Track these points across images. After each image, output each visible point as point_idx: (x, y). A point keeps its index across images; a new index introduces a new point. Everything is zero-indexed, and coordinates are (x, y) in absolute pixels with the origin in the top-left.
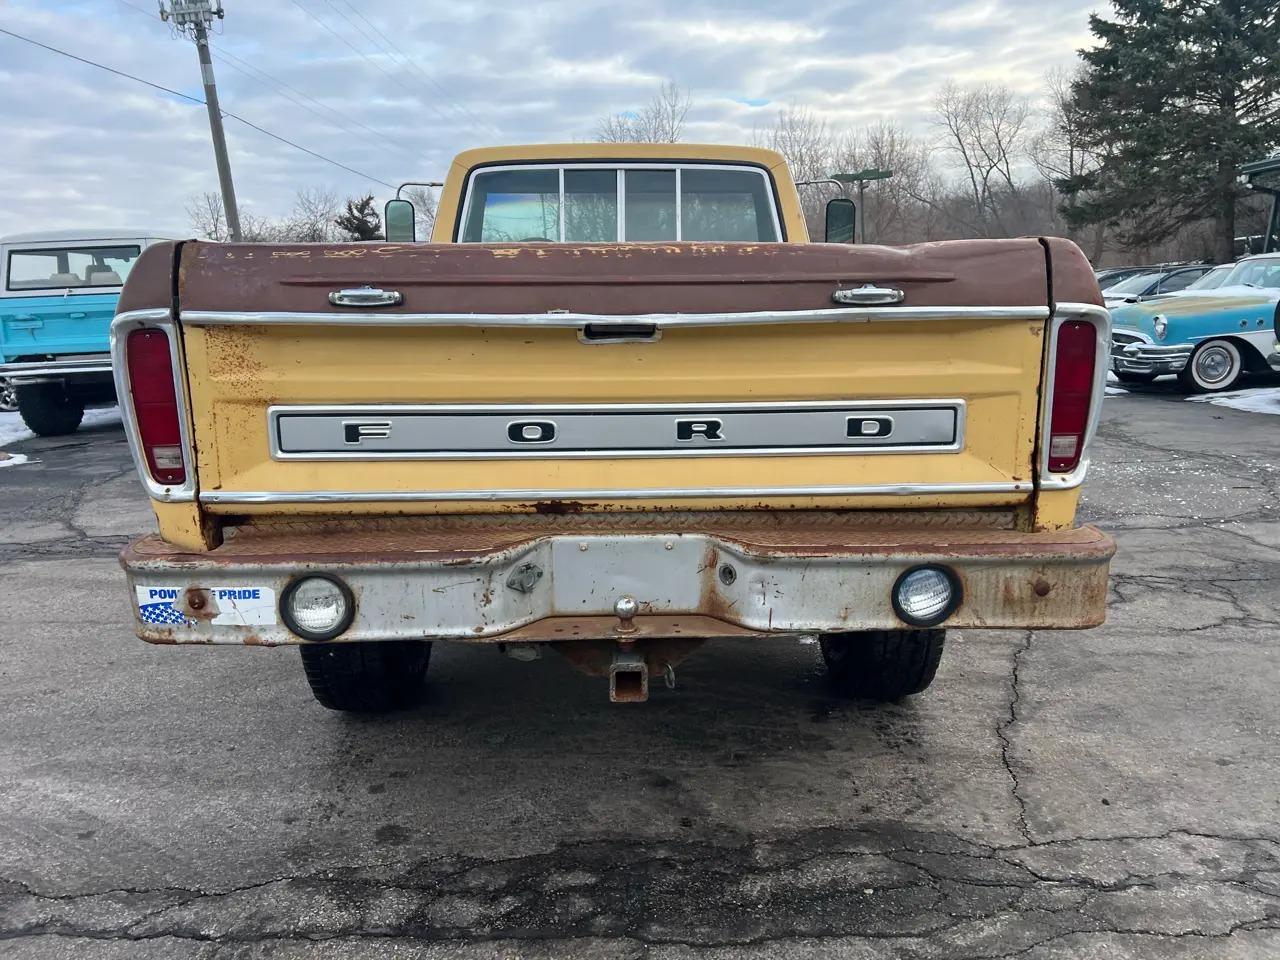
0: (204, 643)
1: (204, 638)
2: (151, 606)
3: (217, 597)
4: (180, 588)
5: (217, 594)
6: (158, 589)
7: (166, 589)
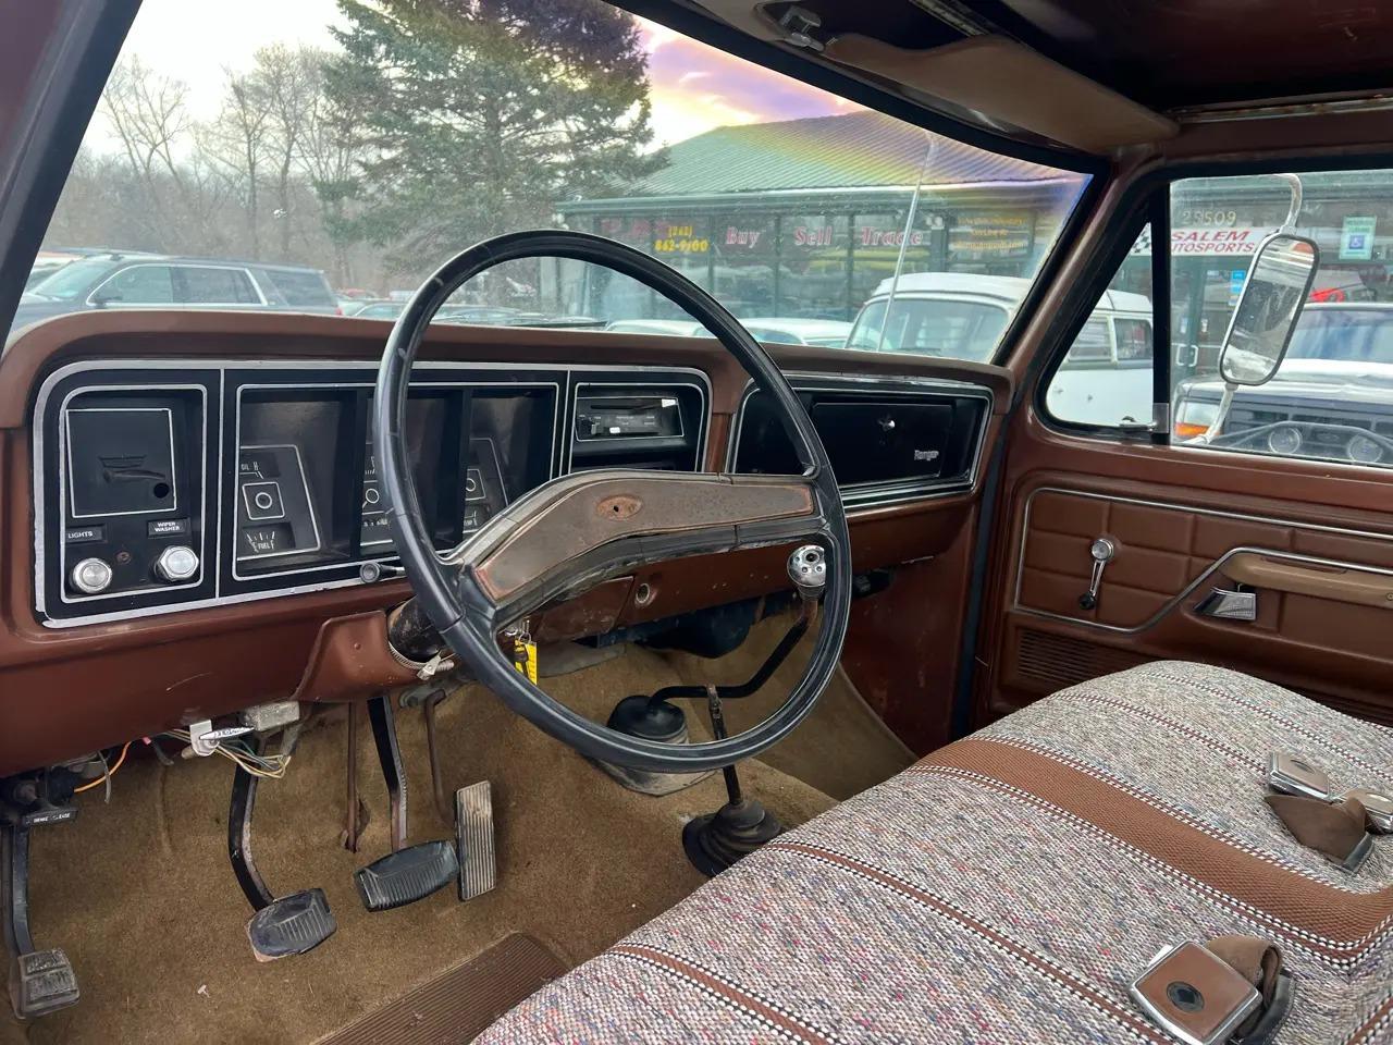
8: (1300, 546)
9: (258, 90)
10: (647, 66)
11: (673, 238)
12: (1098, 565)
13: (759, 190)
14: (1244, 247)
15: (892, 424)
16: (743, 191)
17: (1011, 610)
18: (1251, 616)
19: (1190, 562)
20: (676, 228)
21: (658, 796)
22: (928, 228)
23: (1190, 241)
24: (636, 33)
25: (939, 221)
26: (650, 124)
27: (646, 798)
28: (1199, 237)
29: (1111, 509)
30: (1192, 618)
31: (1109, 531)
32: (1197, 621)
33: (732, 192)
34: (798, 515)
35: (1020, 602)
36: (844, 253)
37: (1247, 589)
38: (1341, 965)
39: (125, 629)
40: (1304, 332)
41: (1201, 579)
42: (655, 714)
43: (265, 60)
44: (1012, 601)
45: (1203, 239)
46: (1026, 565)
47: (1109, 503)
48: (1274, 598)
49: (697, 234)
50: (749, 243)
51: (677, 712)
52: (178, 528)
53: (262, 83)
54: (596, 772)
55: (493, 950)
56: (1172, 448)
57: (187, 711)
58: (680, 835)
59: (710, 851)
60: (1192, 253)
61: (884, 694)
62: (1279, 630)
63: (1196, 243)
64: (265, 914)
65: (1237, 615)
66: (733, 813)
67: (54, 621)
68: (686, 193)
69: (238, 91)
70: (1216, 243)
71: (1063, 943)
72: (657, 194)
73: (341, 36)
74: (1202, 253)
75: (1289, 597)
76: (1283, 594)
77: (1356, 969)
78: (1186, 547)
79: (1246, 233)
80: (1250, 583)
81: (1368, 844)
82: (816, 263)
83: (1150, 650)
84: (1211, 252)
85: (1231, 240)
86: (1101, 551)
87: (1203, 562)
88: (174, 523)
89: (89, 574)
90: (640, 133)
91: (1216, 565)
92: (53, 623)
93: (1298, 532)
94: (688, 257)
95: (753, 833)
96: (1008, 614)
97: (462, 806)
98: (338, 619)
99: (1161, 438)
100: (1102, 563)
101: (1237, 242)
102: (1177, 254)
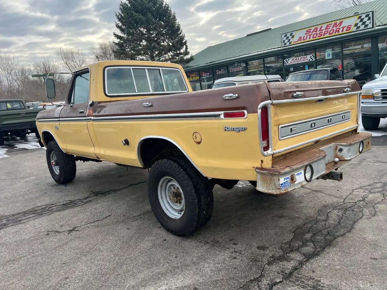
0: (294, 190)
1: (294, 188)
2: (284, 183)
3: (296, 176)
4: (289, 176)
5: (296, 175)
6: (285, 178)
7: (287, 177)
9: (101, 56)
10: (185, 37)
11: (191, 77)
13: (214, 62)
14: (306, 60)
16: (210, 63)
22: (242, 66)
23: (296, 60)
24: (182, 30)
26: (188, 50)
28: (297, 59)
43: (102, 48)
45: (298, 59)
50: (207, 75)
53: (102, 54)
60: (297, 63)
63: (297, 61)
69: (97, 57)
70: (301, 60)
72: (192, 67)
73: (116, 44)
74: (299, 63)
79: (306, 57)
84: (300, 62)
85: (304, 59)
90: (186, 53)
101: (305, 59)
102: (293, 63)
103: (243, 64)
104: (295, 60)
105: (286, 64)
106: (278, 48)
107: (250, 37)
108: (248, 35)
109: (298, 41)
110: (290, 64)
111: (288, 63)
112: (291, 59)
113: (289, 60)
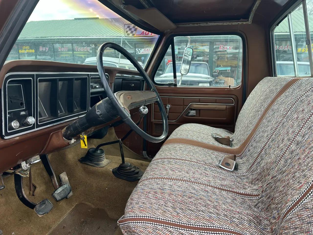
8: (200, 102)
11: (24, 49)
12: (168, 110)
15: (133, 85)
17: (152, 121)
18: (195, 114)
19: (183, 107)
20: (25, 47)
21: (103, 167)
22: (91, 47)
25: (93, 45)
27: (100, 168)
29: (169, 99)
30: (185, 117)
31: (169, 103)
32: (187, 117)
33: (38, 37)
34: (154, 97)
35: (154, 119)
36: (71, 53)
37: (194, 110)
38: (239, 158)
39: (18, 138)
40: (168, 68)
41: (185, 110)
42: (98, 151)
44: (152, 119)
46: (154, 112)
47: (168, 98)
48: (199, 111)
49: (31, 48)
50: (46, 50)
51: (101, 149)
52: (25, 113)
54: (87, 165)
55: (74, 208)
56: (177, 87)
57: (19, 160)
58: (112, 173)
59: (120, 174)
61: (128, 143)
62: (200, 116)
63: (148, 51)
64: (37, 207)
65: (193, 115)
66: (123, 165)
67: (6, 137)
68: (25, 38)
71: (207, 162)
75: (201, 110)
76: (200, 110)
77: (242, 157)
78: (182, 104)
80: (194, 108)
81: (232, 143)
82: (62, 55)
83: (178, 124)
86: (168, 107)
87: (186, 107)
88: (24, 112)
89: (15, 124)
91: (188, 107)
92: (6, 138)
93: (200, 99)
94: (27, 54)
95: (128, 168)
96: (152, 122)
97: (61, 178)
98: (53, 133)
99: (175, 85)
100: (169, 109)
102: (145, 53)
103: (92, 45)
104: (146, 50)
105: (138, 53)
106: (117, 36)
107: (78, 21)
108: (76, 19)
109: (141, 35)
110: (142, 53)
111: (140, 52)
112: (143, 50)
113: (141, 50)
